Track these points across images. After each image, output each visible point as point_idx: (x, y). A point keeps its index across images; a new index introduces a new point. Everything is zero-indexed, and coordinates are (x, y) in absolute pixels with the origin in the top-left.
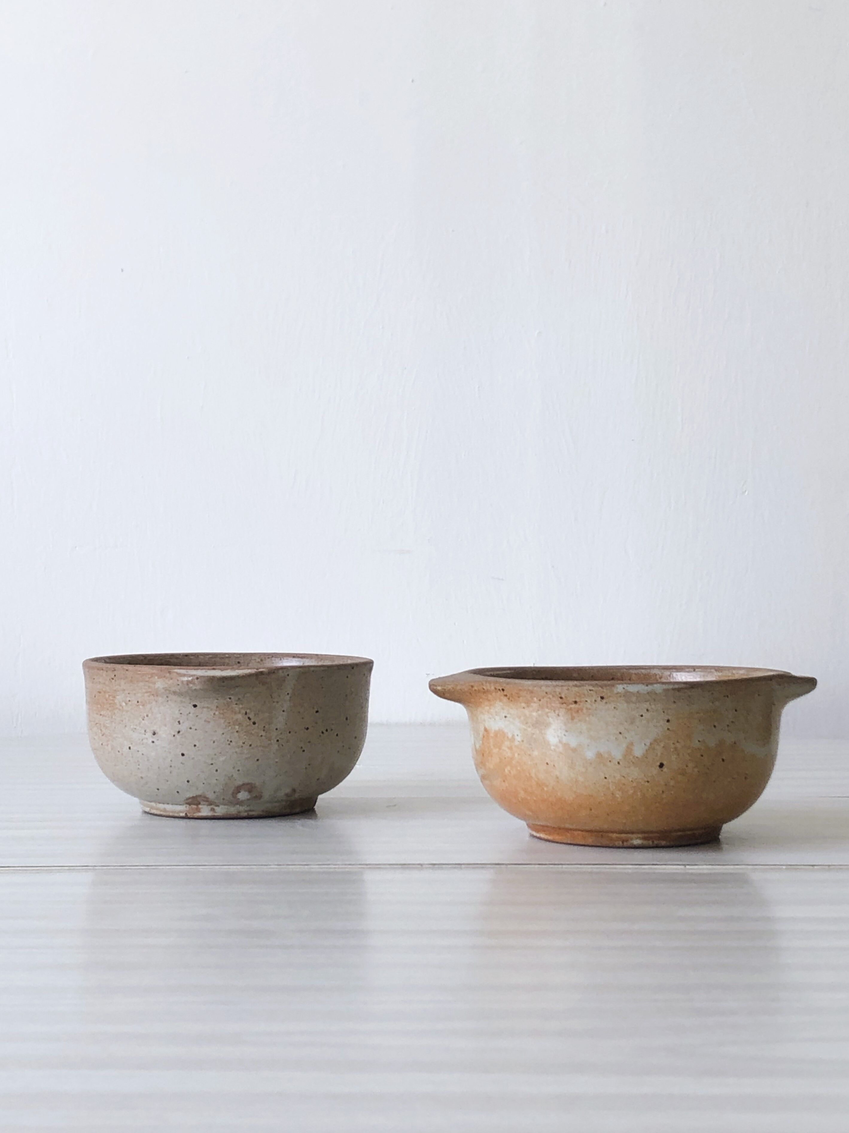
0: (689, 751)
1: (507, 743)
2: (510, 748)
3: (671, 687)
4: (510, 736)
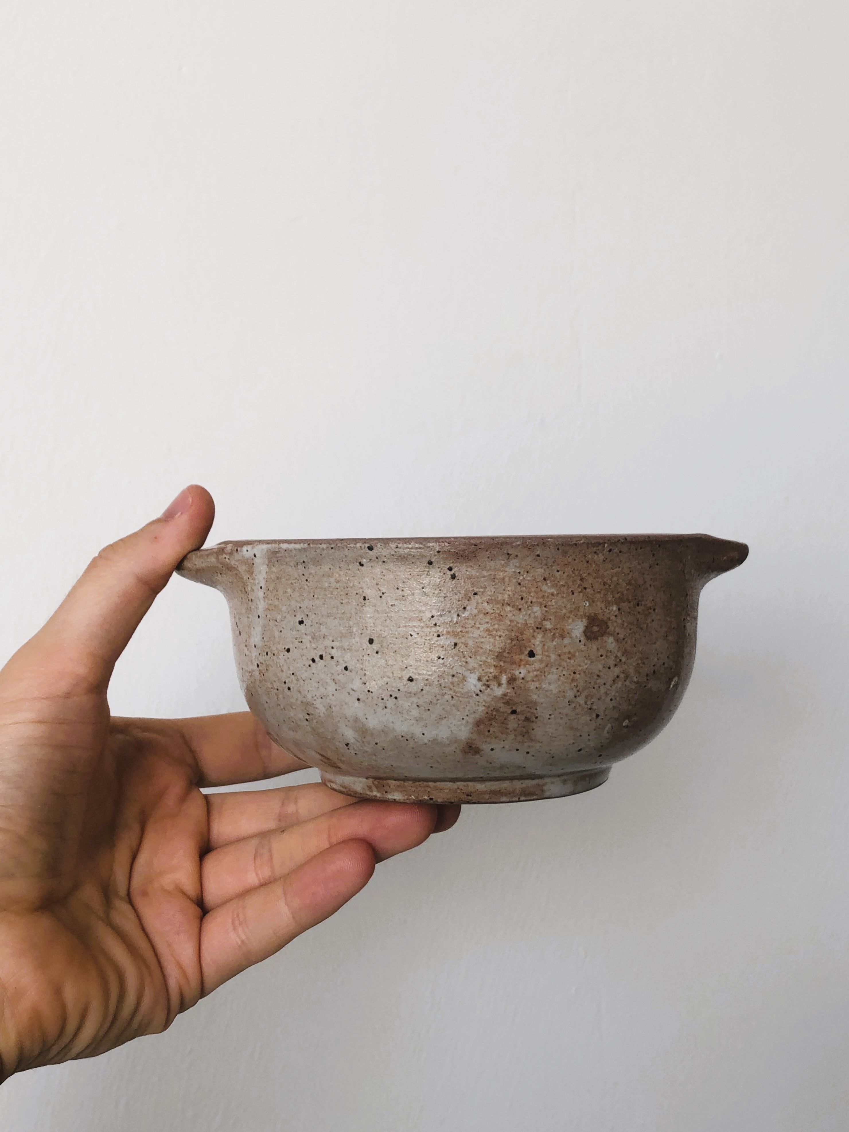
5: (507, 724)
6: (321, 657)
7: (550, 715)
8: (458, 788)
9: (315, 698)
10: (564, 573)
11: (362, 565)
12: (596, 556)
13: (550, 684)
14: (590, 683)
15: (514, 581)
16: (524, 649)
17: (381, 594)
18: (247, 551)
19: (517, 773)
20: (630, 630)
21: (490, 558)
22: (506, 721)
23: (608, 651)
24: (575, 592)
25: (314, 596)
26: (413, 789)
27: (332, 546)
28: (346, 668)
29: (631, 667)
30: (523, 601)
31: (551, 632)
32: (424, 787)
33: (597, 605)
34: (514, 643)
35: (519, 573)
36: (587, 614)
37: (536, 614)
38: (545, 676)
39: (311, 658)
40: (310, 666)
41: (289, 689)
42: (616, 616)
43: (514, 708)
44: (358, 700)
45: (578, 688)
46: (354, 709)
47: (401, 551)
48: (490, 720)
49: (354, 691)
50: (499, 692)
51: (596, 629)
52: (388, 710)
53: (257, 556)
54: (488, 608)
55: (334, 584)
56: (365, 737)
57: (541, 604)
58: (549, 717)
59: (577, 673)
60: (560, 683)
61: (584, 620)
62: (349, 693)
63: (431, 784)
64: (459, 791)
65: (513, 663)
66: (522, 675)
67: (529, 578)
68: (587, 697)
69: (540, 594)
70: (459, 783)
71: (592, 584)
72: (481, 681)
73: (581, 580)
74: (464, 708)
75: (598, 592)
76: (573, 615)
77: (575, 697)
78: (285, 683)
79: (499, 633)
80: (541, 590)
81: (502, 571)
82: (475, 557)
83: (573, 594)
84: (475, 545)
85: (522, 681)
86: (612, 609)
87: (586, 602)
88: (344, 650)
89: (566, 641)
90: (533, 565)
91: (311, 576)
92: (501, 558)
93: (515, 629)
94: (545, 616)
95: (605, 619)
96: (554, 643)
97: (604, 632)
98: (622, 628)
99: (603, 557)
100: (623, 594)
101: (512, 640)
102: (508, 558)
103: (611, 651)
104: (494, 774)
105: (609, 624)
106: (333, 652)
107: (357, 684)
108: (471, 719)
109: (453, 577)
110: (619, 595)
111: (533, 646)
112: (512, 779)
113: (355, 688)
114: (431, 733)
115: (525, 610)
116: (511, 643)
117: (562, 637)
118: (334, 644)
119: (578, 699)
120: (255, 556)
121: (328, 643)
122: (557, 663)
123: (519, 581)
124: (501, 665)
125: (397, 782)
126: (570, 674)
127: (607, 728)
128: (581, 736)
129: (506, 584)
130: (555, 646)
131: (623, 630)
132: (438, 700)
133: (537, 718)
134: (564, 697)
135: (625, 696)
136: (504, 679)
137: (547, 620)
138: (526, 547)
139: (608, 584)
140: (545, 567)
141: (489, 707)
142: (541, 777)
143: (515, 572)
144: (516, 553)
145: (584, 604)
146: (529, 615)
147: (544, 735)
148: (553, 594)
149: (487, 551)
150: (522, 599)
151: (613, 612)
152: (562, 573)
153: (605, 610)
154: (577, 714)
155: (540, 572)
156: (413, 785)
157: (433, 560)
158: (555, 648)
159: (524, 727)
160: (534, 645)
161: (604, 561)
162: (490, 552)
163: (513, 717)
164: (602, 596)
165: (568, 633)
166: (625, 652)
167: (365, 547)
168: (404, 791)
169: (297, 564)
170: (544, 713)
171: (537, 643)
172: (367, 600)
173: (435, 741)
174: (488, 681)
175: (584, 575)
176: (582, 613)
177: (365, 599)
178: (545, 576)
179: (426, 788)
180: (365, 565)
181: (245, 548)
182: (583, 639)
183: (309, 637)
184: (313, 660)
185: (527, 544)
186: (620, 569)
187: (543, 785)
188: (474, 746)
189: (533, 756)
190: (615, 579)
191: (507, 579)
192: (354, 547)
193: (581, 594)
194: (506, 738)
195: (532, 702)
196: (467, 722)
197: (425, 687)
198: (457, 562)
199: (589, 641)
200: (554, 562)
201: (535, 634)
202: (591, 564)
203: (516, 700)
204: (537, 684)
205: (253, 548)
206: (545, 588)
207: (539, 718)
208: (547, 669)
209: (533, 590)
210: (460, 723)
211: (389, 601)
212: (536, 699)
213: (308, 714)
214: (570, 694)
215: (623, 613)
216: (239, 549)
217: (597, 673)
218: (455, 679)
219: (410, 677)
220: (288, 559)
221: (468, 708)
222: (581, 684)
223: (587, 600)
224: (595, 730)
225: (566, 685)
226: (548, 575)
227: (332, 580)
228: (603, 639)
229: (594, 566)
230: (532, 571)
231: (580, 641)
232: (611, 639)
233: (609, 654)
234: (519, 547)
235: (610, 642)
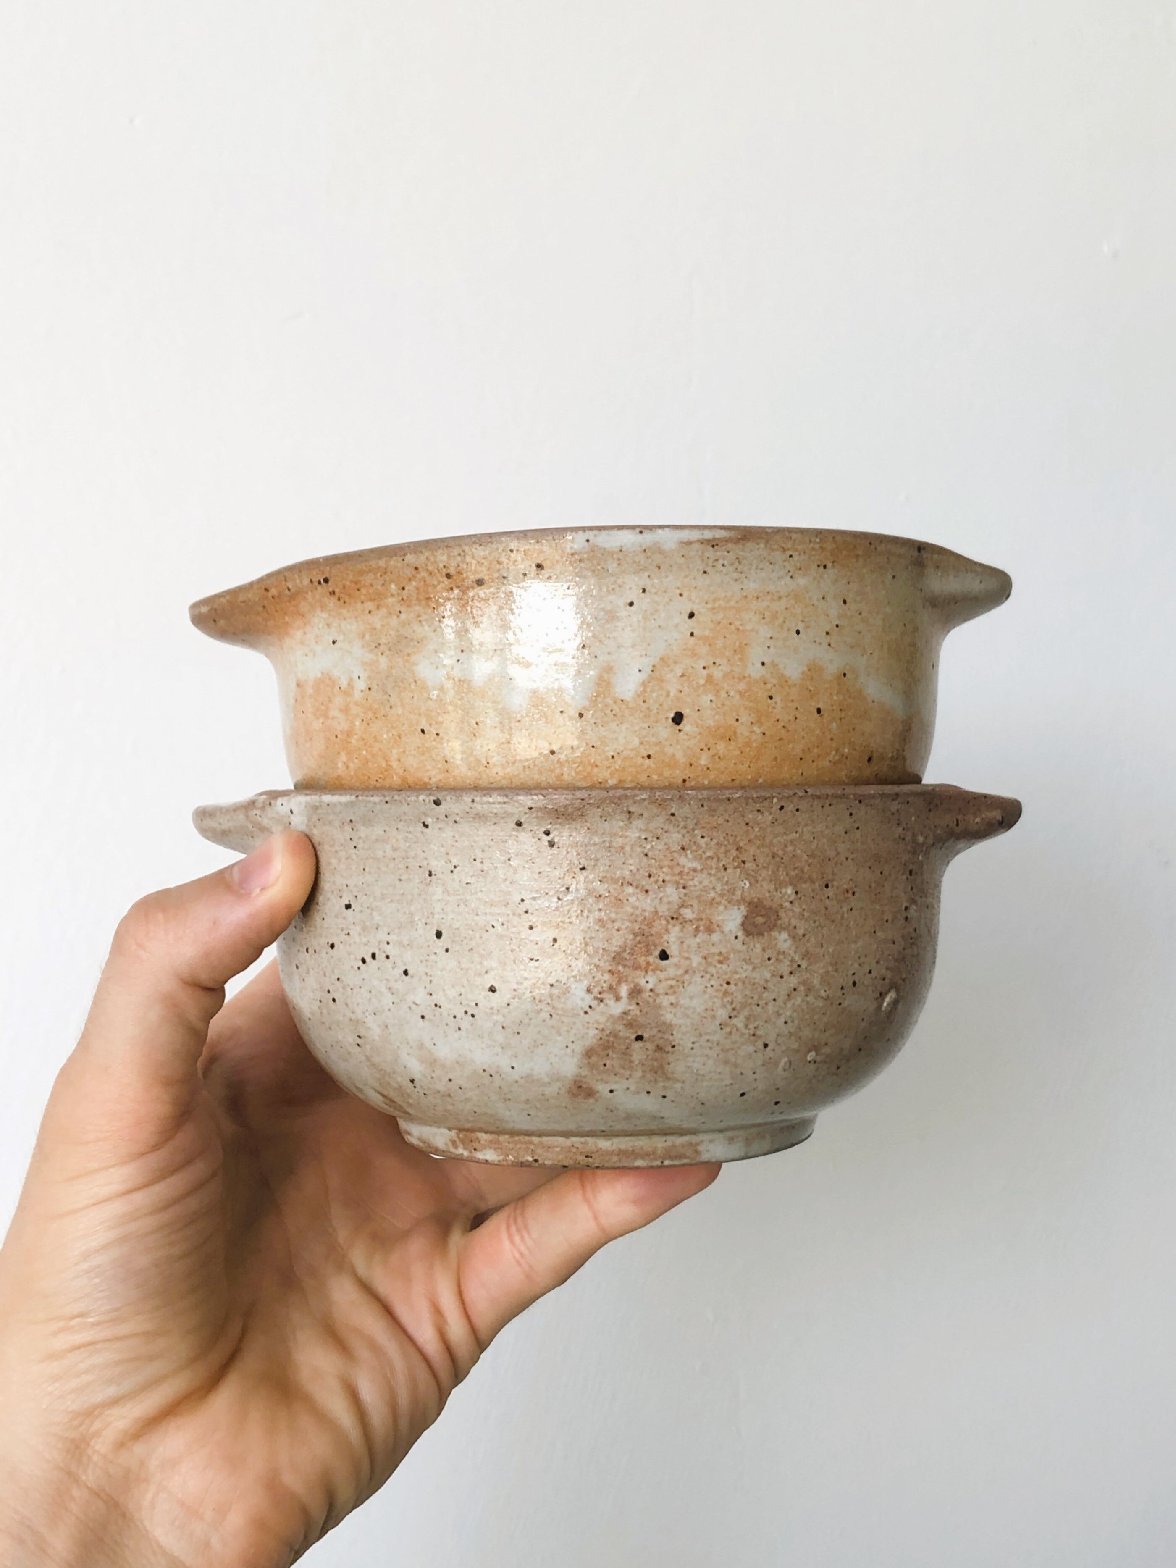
0: (742, 686)
1: (338, 700)
2: (346, 710)
3: (695, 535)
4: (344, 683)
5: (631, 1056)
6: (374, 956)
7: (693, 1043)
8: (573, 1146)
9: (367, 1014)
10: (712, 840)
11: (426, 826)
12: (760, 817)
13: (691, 998)
14: (752, 998)
15: (639, 850)
16: (652, 948)
17: (452, 868)
18: (282, 805)
19: (653, 1126)
20: (815, 922)
21: (604, 818)
22: (628, 1050)
23: (779, 952)
24: (727, 866)
25: (364, 869)
26: (511, 1146)
27: (387, 799)
28: (406, 973)
29: (816, 975)
30: (652, 879)
31: (693, 924)
32: (526, 1143)
33: (762, 886)
34: (638, 938)
35: (646, 839)
36: (748, 899)
37: (671, 899)
38: (683, 987)
39: (361, 958)
40: (359, 968)
41: (334, 1000)
42: (791, 902)
43: (640, 1033)
44: (423, 1017)
45: (734, 1006)
46: (417, 1031)
47: (478, 807)
48: (606, 1048)
49: (417, 1005)
50: (617, 1009)
51: (760, 920)
52: (463, 1033)
53: (294, 812)
54: (601, 888)
55: (390, 853)
56: (434, 1071)
57: (677, 883)
58: (691, 1045)
59: (732, 982)
60: (707, 996)
61: (742, 907)
62: (410, 1008)
63: (535, 1139)
64: (574, 1150)
65: (636, 967)
66: (650, 986)
67: (660, 847)
68: (748, 1018)
69: (677, 870)
70: (574, 1139)
71: (754, 856)
72: (592, 993)
73: (737, 849)
74: (568, 1031)
75: (765, 867)
76: (726, 900)
77: (730, 1017)
78: (329, 991)
79: (617, 925)
80: (678, 864)
81: (621, 837)
82: (582, 815)
83: (726, 869)
84: (582, 800)
85: (651, 994)
86: (786, 893)
87: (745, 881)
88: (404, 946)
89: (715, 937)
90: (666, 828)
91: (361, 841)
92: (619, 817)
93: (640, 919)
94: (684, 901)
95: (774, 906)
96: (698, 940)
97: (774, 926)
98: (801, 920)
99: (770, 818)
100: (803, 872)
101: (635, 935)
102: (630, 818)
103: (784, 952)
104: (618, 1127)
105: (782, 914)
106: (389, 950)
107: (420, 996)
108: (579, 1048)
109: (552, 844)
110: (796, 871)
111: (666, 944)
112: (651, 1133)
113: (418, 1002)
114: (523, 1068)
115: (655, 893)
116: (635, 939)
117: (710, 930)
118: (389, 938)
119: (735, 1021)
120: (292, 812)
121: (382, 936)
122: (702, 969)
123: (646, 851)
124: (619, 971)
125: (488, 1135)
126: (721, 985)
127: (782, 1064)
128: (742, 1074)
129: (627, 855)
130: (699, 944)
131: (803, 922)
132: (531, 1019)
133: (673, 1047)
134: (714, 1017)
135: (807, 1017)
136: (624, 990)
137: (686, 907)
138: (655, 802)
139: (779, 857)
140: (684, 831)
141: (603, 1030)
142: (694, 1132)
143: (639, 838)
144: (640, 812)
145: (743, 885)
146: (661, 899)
147: (686, 1072)
148: (695, 870)
149: (598, 807)
150: (650, 876)
151: (787, 897)
152: (709, 839)
153: (775, 893)
154: (735, 1042)
155: (675, 838)
156: (510, 1140)
157: (522, 820)
158: (699, 948)
159: (656, 1060)
160: (668, 943)
161: (773, 823)
162: (603, 809)
163: (639, 1044)
164: (770, 873)
165: (718, 926)
166: (806, 955)
167: (430, 801)
168: (498, 1148)
169: (343, 824)
170: (683, 1038)
171: (672, 939)
172: (433, 876)
173: (529, 1078)
174: (600, 993)
175: (741, 844)
176: (739, 898)
177: (430, 874)
178: (684, 844)
179: (529, 1146)
180: (430, 827)
181: (280, 801)
182: (740, 934)
183: (358, 928)
184: (364, 961)
185: (657, 797)
186: (798, 835)
187: (697, 1144)
188: (584, 1086)
189: (673, 1101)
190: (790, 848)
191: (628, 848)
192: (415, 801)
193: (738, 870)
194: (630, 1075)
195: (664, 1023)
196: (573, 1051)
197: (512, 1000)
198: (556, 824)
199: (751, 937)
200: (696, 824)
201: (670, 927)
202: (752, 828)
203: (642, 1020)
204: (672, 999)
205: (289, 801)
206: (683, 860)
207: (676, 1048)
208: (687, 977)
209: (666, 863)
210: (563, 1052)
211: (463, 878)
212: (671, 1021)
213: (359, 1037)
214: (722, 1014)
215: (803, 898)
216: (272, 802)
217: (762, 983)
218: (555, 991)
219: (492, 986)
220: (331, 817)
221: (574, 1031)
222: (739, 998)
223: (746, 879)
224: (763, 1065)
225: (716, 1000)
226: (688, 842)
227: (388, 848)
228: (771, 935)
229: (757, 830)
230: (664, 837)
231: (736, 937)
232: (784, 935)
233: (781, 957)
234: (646, 803)
235: (783, 940)
